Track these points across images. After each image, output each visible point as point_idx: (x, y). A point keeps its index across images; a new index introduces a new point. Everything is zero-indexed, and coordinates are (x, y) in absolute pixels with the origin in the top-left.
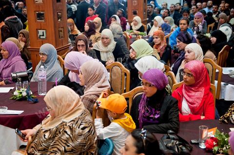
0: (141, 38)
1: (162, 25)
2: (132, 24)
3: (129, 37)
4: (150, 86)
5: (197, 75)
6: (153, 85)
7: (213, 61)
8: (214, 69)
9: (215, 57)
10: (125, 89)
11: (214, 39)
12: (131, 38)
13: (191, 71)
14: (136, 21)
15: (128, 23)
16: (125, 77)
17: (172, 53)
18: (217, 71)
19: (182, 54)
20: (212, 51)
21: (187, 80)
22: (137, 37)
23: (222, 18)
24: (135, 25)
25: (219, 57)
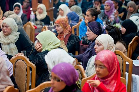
0: (47, 28)
1: (69, 13)
2: (37, 12)
3: (34, 28)
4: (59, 81)
5: (109, 66)
6: (62, 81)
7: (123, 53)
8: (124, 62)
9: (125, 48)
10: (30, 85)
11: (123, 30)
12: (36, 28)
13: (103, 62)
14: (41, 9)
15: (32, 12)
16: (31, 72)
17: (81, 44)
18: (127, 63)
19: (91, 46)
20: (122, 43)
21: (100, 72)
22: (42, 27)
23: (131, 7)
24: (40, 13)
25: (129, 49)
